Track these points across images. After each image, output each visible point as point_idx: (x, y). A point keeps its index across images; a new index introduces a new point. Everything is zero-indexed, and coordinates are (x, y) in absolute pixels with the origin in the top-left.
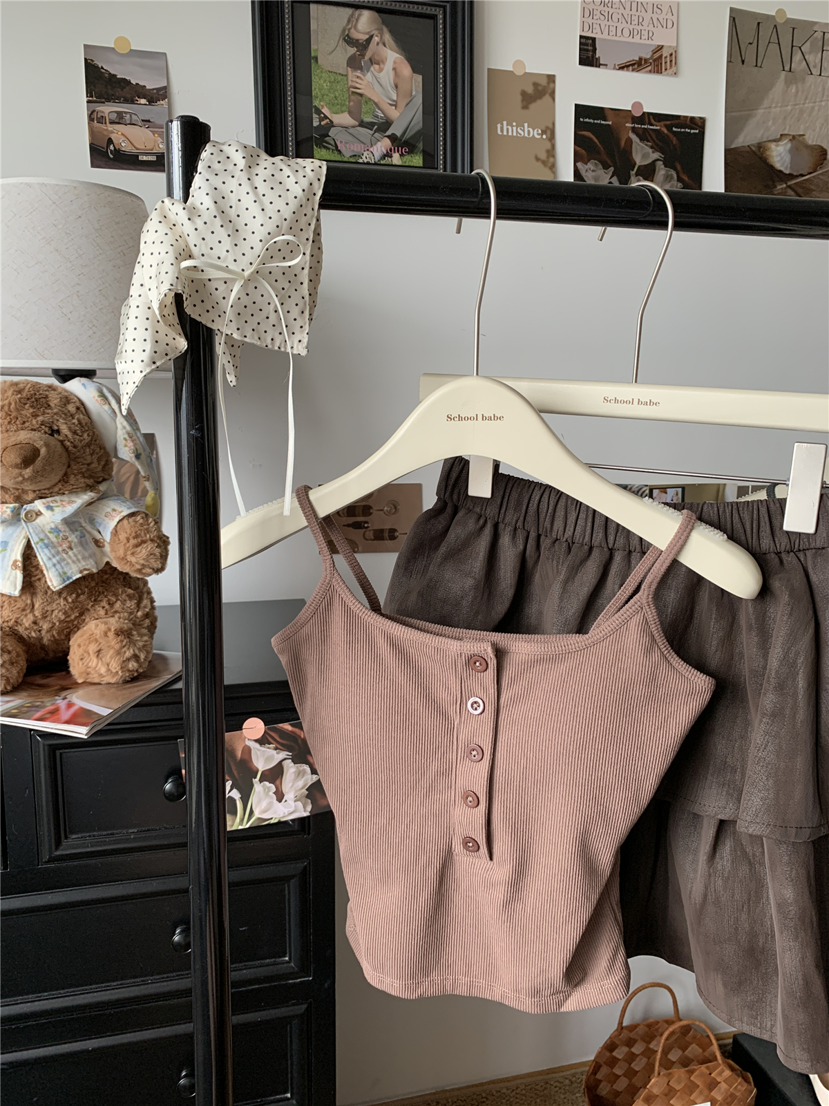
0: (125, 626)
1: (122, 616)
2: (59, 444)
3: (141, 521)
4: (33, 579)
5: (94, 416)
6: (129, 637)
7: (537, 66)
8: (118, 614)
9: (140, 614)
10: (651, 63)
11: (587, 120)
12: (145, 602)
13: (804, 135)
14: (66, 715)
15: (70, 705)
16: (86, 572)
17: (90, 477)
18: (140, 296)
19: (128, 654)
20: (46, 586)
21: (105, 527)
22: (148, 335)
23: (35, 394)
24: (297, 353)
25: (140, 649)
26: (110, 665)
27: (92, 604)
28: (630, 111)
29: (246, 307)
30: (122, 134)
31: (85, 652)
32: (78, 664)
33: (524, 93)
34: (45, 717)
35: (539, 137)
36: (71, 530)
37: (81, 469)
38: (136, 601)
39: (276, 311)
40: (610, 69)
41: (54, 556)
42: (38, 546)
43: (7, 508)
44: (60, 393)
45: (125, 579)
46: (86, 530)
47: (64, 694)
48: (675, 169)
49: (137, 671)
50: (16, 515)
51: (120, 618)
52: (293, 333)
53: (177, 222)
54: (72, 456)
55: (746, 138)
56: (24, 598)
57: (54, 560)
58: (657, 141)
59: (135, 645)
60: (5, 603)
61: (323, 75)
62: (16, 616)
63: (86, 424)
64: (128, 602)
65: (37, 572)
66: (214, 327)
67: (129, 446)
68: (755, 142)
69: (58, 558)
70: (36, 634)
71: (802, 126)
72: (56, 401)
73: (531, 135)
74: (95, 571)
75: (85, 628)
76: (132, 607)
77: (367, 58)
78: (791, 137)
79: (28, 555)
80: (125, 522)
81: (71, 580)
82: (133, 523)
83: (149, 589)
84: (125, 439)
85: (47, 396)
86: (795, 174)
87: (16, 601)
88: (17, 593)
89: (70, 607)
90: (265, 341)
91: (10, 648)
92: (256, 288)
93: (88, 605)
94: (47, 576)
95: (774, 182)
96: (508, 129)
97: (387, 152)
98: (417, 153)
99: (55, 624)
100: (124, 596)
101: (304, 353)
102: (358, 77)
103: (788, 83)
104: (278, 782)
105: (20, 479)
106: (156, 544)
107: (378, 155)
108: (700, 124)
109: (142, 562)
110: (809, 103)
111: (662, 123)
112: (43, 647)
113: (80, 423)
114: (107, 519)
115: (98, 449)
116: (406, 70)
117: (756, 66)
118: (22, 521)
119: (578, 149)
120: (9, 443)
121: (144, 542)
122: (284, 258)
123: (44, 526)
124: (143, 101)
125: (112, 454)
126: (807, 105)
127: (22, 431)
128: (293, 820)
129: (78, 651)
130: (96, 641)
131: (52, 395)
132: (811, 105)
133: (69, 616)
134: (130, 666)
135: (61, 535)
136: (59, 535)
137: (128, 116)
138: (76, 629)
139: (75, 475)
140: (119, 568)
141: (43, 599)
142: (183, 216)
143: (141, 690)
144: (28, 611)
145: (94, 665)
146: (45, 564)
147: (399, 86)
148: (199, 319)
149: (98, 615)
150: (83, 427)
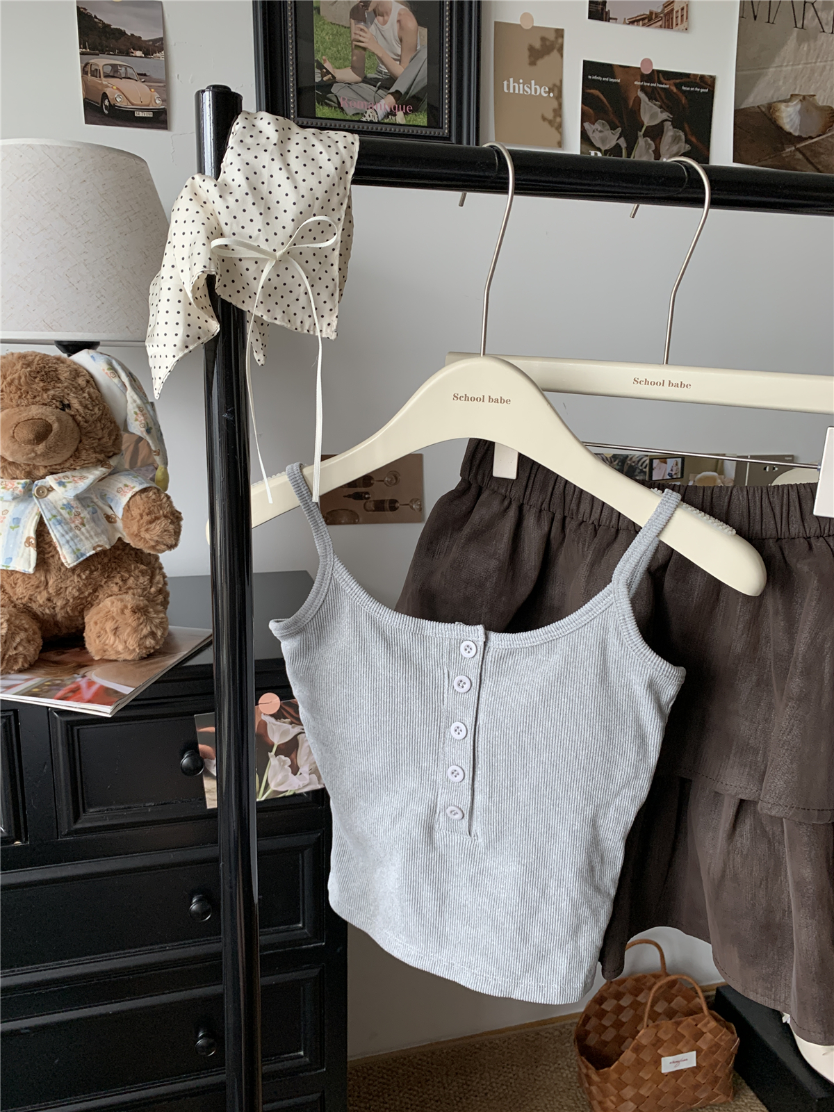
0: (141, 603)
1: (135, 592)
2: (71, 418)
3: (154, 497)
4: (47, 556)
5: (104, 390)
6: (145, 615)
7: (545, 21)
8: (132, 590)
9: (153, 590)
10: (662, 17)
11: (595, 77)
12: (158, 578)
13: (814, 95)
14: (88, 694)
15: (91, 683)
16: (99, 549)
17: (101, 452)
18: (171, 277)
19: (145, 632)
20: (60, 563)
21: (117, 503)
22: (180, 318)
23: (45, 367)
24: (327, 337)
25: (156, 627)
26: (128, 642)
27: (105, 580)
28: (639, 68)
29: (276, 288)
30: (117, 89)
31: (102, 629)
32: (95, 641)
33: (531, 49)
34: (67, 696)
35: (546, 95)
36: (83, 506)
37: (93, 444)
38: (148, 577)
39: (306, 293)
40: (620, 23)
41: (67, 533)
42: (51, 523)
43: (18, 483)
44: (69, 366)
45: (138, 555)
46: (97, 506)
47: (82, 671)
48: (684, 131)
49: (154, 648)
50: (28, 490)
51: (134, 594)
52: (322, 316)
53: (207, 199)
54: (84, 431)
55: (755, 100)
56: (38, 575)
57: (68, 537)
58: (665, 101)
59: (152, 623)
60: (19, 581)
61: (326, 27)
62: (30, 593)
63: (97, 397)
64: (141, 578)
65: (51, 549)
66: (244, 308)
67: (140, 420)
68: (766, 102)
69: (71, 534)
70: (50, 611)
71: (813, 86)
72: (66, 375)
73: (538, 93)
74: (108, 547)
75: (100, 605)
76: (145, 583)
77: (370, 9)
78: (801, 98)
79: (41, 531)
80: (138, 497)
81: (85, 557)
82: (145, 499)
83: (161, 564)
84: (136, 413)
85: (56, 368)
86: (804, 136)
87: (29, 578)
88: (31, 571)
89: (84, 584)
90: (295, 323)
91: (27, 626)
92: (287, 269)
93: (101, 581)
94: (60, 553)
95: (783, 144)
96: (514, 87)
97: (391, 110)
98: (421, 112)
99: (69, 601)
100: (137, 572)
101: (333, 336)
102: (361, 30)
103: (800, 40)
104: (293, 756)
105: (33, 455)
106: (170, 521)
107: (381, 113)
108: (709, 83)
109: (156, 538)
110: (821, 62)
111: (672, 82)
112: (56, 623)
113: (91, 397)
114: (119, 495)
115: (109, 423)
116: (411, 22)
117: (769, 22)
118: (34, 497)
119: (586, 108)
120: (20, 418)
121: (157, 518)
122: (315, 239)
123: (56, 502)
124: (139, 53)
125: (122, 428)
126: (818, 64)
127: (33, 406)
128: (307, 793)
129: (95, 628)
130: (113, 618)
131: (61, 368)
132: (822, 64)
133: (83, 593)
134: (148, 643)
135: (74, 511)
136: (71, 511)
137: (123, 69)
138: (89, 606)
139: (87, 450)
140: (132, 544)
141: (57, 576)
142: (214, 193)
143: (160, 668)
144: (42, 588)
145: (111, 642)
146: (58, 541)
147: (404, 40)
148: (229, 300)
149: (111, 591)
150: (93, 401)
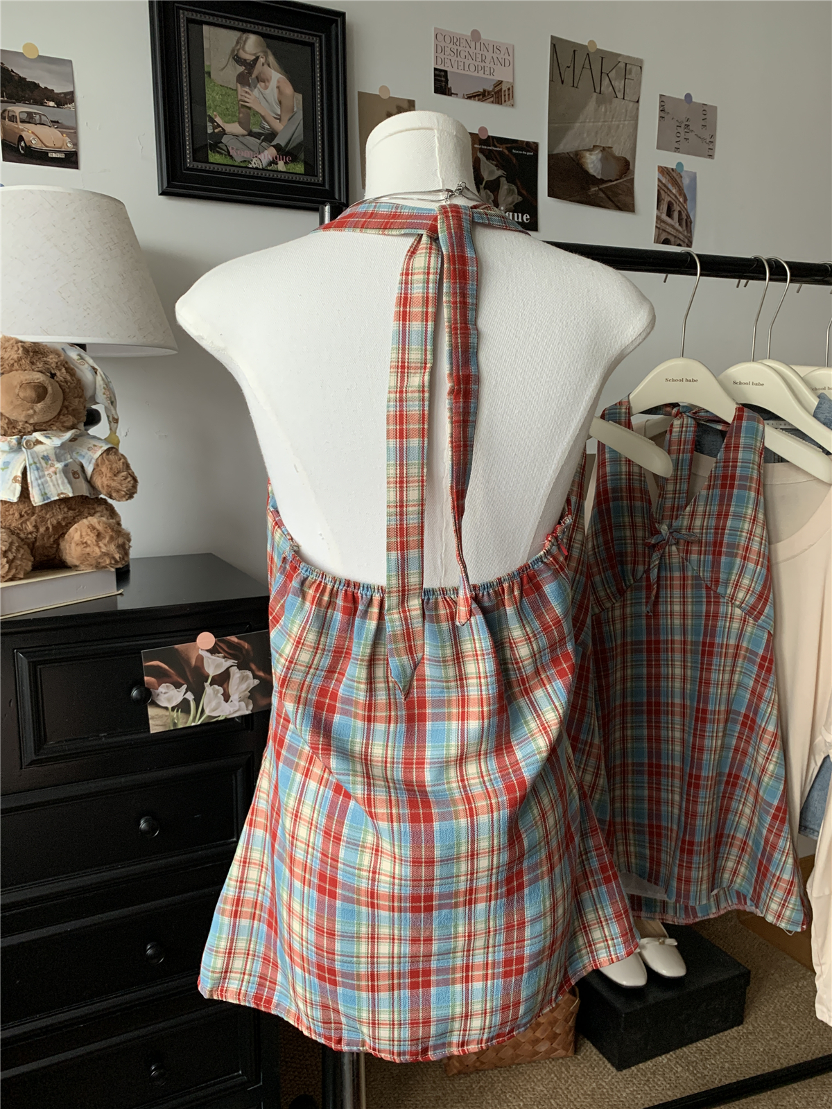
7: (400, 92)
10: (493, 95)
13: (612, 147)
28: (478, 134)
30: (33, 133)
40: (460, 98)
42: (31, 467)
48: (516, 185)
55: (566, 146)
58: (500, 161)
61: (216, 88)
67: (107, 394)
68: (573, 150)
71: (610, 140)
77: (254, 76)
78: (601, 149)
84: (104, 388)
86: (605, 179)
97: (273, 160)
98: (299, 162)
102: (246, 92)
103: (599, 103)
104: (225, 685)
107: (265, 162)
108: (534, 148)
111: (504, 146)
116: (288, 89)
117: (573, 86)
124: (52, 104)
126: (613, 123)
128: (238, 717)
132: (617, 122)
137: (38, 117)
147: (283, 103)
